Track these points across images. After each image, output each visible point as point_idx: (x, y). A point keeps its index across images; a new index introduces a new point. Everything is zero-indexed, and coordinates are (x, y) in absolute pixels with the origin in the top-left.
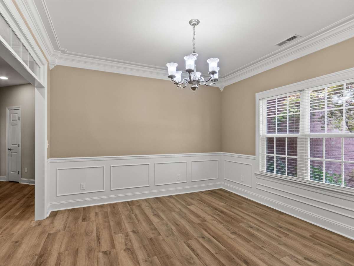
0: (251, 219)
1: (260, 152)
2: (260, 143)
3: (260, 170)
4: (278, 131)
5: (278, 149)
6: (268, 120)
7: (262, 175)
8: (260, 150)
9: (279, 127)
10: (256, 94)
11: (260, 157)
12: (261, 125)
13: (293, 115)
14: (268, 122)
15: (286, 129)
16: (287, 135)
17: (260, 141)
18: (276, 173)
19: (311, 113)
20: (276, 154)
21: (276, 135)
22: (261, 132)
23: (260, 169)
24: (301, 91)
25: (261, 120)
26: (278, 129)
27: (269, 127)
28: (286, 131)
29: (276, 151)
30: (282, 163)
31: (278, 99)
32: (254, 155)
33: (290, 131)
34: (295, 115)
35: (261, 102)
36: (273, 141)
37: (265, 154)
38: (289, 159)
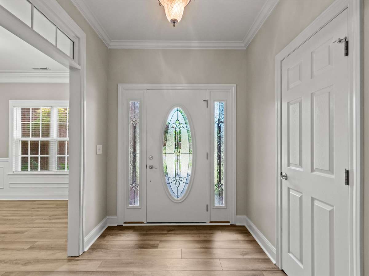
0: (5, 212)
1: (14, 154)
2: (14, 146)
3: (14, 171)
4: (32, 136)
5: (32, 150)
6: (22, 126)
7: (16, 174)
8: (14, 152)
9: (33, 133)
10: (10, 101)
11: (14, 158)
12: (15, 129)
13: (45, 124)
14: (22, 128)
15: (40, 134)
16: (40, 139)
17: (14, 144)
18: (30, 170)
19: (58, 124)
20: (30, 155)
21: (30, 139)
22: (15, 136)
23: (14, 169)
24: (51, 107)
25: (15, 125)
26: (32, 134)
27: (24, 132)
28: (40, 136)
29: (30, 152)
30: (36, 163)
31: (32, 109)
32: (8, 157)
33: (42, 136)
34: (47, 124)
35: (15, 108)
36: (28, 144)
37: (19, 156)
38: (41, 158)
